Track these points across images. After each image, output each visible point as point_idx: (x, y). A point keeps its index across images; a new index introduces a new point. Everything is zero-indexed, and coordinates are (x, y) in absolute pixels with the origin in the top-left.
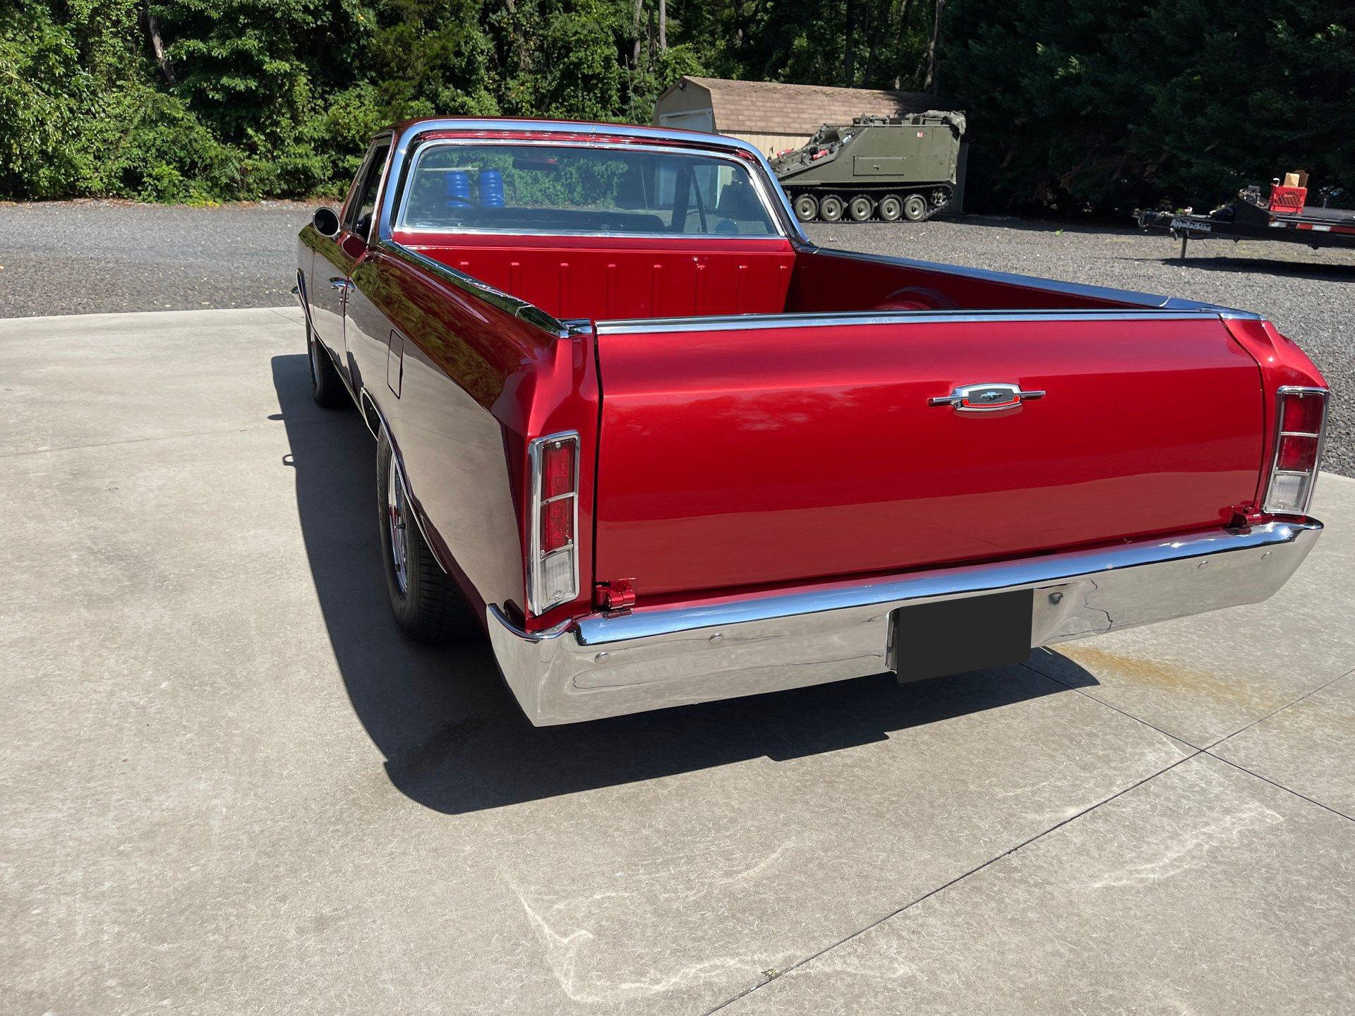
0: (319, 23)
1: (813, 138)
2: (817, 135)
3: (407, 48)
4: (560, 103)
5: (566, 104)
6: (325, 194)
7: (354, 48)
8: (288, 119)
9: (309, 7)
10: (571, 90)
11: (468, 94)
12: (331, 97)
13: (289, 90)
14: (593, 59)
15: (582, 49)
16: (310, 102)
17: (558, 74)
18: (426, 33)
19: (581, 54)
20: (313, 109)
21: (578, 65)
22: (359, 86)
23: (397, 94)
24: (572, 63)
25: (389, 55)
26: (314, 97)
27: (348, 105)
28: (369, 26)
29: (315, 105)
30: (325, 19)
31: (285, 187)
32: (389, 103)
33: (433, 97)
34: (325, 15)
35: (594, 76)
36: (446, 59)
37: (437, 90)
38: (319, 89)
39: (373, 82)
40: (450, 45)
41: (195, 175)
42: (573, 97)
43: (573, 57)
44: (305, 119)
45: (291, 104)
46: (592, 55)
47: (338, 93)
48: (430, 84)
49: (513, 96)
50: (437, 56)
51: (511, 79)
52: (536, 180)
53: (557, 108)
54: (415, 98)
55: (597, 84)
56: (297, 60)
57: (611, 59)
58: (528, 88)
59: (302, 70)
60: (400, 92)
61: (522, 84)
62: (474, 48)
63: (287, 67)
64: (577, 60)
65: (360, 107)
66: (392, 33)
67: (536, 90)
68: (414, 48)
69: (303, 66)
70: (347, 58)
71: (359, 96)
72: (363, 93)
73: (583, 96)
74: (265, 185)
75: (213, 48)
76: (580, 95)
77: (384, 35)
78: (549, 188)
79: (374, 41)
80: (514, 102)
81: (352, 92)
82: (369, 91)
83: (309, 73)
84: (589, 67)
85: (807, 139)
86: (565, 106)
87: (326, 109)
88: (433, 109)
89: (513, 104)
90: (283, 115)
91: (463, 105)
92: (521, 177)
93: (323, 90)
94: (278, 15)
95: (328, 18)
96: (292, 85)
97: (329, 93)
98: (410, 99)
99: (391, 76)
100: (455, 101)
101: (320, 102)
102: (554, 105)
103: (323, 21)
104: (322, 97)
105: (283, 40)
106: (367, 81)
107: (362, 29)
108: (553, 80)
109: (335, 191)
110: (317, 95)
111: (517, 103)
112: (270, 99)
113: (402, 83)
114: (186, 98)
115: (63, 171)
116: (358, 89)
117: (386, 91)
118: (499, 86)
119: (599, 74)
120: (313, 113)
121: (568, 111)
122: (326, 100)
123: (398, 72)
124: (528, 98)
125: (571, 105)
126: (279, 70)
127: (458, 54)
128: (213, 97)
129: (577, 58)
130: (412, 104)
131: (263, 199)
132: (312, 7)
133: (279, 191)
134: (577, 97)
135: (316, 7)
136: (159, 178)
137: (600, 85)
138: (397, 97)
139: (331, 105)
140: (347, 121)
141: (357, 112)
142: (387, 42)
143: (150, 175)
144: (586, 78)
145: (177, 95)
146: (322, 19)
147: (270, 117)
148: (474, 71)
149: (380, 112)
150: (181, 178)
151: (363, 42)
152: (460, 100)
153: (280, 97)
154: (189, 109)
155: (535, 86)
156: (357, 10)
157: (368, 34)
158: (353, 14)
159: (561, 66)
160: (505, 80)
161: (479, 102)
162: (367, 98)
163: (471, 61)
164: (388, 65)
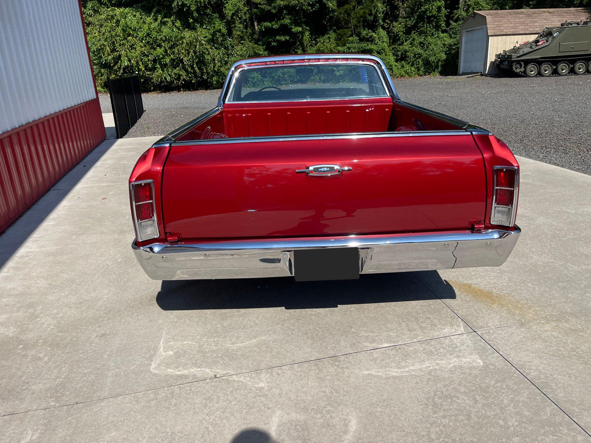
0: (314, 9)
1: (540, 35)
2: (542, 34)
3: (349, 15)
4: (416, 30)
5: (419, 30)
6: (314, 80)
7: (328, 18)
8: (300, 50)
9: (310, 3)
10: (421, 24)
11: (374, 31)
12: (318, 39)
13: (302, 38)
14: (432, 8)
15: (427, 4)
16: (310, 42)
17: (416, 17)
18: (357, 7)
19: (427, 7)
20: (311, 45)
21: (425, 12)
22: (329, 33)
23: (344, 35)
24: (422, 11)
25: (341, 19)
26: (312, 40)
27: (324, 42)
28: (334, 8)
29: (312, 43)
30: (316, 7)
31: (299, 78)
32: (340, 39)
33: (359, 35)
34: (316, 6)
35: (432, 16)
36: (365, 17)
37: (360, 31)
38: (314, 37)
39: (335, 31)
40: (367, 11)
41: (267, 76)
42: (422, 27)
43: (423, 9)
44: (308, 49)
45: (302, 44)
46: (432, 6)
47: (321, 38)
48: (358, 29)
49: (395, 30)
50: (361, 17)
51: (395, 22)
52: (403, 67)
53: (415, 33)
54: (351, 36)
55: (434, 19)
56: (305, 26)
57: (441, 7)
58: (402, 25)
59: (307, 30)
60: (345, 34)
61: (400, 24)
62: (377, 11)
63: (300, 29)
64: (424, 10)
65: (329, 42)
66: (342, 10)
67: (406, 26)
68: (352, 15)
69: (308, 28)
70: (324, 22)
71: (329, 38)
72: (330, 36)
73: (427, 26)
74: (291, 78)
75: (273, 25)
76: (425, 25)
77: (340, 11)
78: (408, 70)
79: (336, 14)
80: (395, 32)
81: (327, 36)
82: (332, 35)
83: (309, 30)
84: (430, 12)
85: (537, 36)
86: (418, 32)
87: (316, 44)
88: (358, 40)
89: (395, 33)
90: (299, 49)
91: (371, 37)
92: (396, 66)
93: (315, 37)
94: (298, 8)
95: (317, 7)
96: (303, 36)
97: (317, 38)
98: (349, 37)
99: (342, 28)
100: (368, 35)
101: (314, 42)
102: (413, 32)
103: (315, 8)
104: (315, 40)
105: (300, 18)
106: (332, 31)
107: (331, 9)
108: (414, 20)
109: (318, 78)
110: (313, 39)
111: (397, 33)
112: (295, 43)
113: (346, 30)
114: (264, 46)
115: (221, 78)
116: (329, 35)
117: (339, 34)
118: (390, 26)
119: (435, 15)
120: (311, 47)
121: (420, 34)
122: (316, 41)
123: (345, 25)
124: (402, 30)
125: (421, 31)
126: (297, 31)
127: (370, 14)
128: (273, 44)
129: (424, 9)
130: (350, 39)
131: (291, 84)
132: (311, 3)
133: (296, 80)
134: (424, 27)
135: (313, 3)
136: (253, 78)
137: (435, 20)
138: (344, 36)
139: (318, 43)
140: (323, 49)
141: (328, 44)
142: (340, 13)
143: (251, 77)
144: (429, 18)
145: (261, 45)
146: (315, 7)
147: (294, 50)
148: (377, 21)
149: (337, 44)
150: (261, 78)
151: (331, 15)
152: (370, 35)
153: (298, 42)
154: (265, 50)
155: (405, 24)
156: (329, 2)
157: (333, 11)
158: (327, 3)
159: (418, 13)
160: (392, 23)
161: (378, 34)
162: (332, 38)
163: (376, 17)
164: (341, 23)
